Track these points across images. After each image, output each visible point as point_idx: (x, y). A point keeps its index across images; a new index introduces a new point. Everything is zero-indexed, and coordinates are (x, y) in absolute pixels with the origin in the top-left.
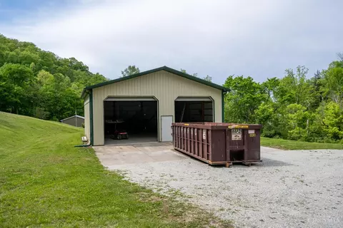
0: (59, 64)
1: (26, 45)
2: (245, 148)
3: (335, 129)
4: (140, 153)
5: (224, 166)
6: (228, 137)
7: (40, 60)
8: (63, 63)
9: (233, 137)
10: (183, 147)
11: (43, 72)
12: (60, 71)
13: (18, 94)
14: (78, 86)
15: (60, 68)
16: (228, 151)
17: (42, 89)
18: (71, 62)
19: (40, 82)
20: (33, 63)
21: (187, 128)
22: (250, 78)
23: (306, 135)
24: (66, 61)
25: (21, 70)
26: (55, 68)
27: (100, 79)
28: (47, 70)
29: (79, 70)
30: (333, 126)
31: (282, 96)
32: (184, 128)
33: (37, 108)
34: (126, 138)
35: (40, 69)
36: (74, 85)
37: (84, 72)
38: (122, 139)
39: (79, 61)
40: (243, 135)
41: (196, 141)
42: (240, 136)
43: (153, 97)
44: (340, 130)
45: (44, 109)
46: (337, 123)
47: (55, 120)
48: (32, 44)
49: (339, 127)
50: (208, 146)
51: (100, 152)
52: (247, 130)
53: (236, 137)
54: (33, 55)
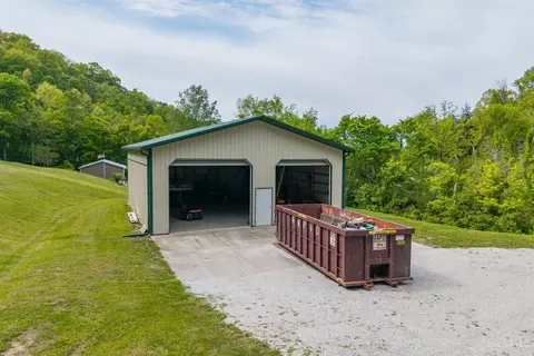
0: (71, 71)
1: (14, 38)
2: (391, 261)
3: (493, 201)
4: (229, 251)
5: (361, 287)
6: (368, 247)
7: (40, 64)
8: (78, 70)
9: (375, 246)
10: (294, 246)
11: (45, 87)
12: (74, 85)
13: (5, 123)
14: (105, 110)
15: (72, 78)
16: (368, 266)
17: (45, 115)
18: (91, 70)
19: (40, 103)
20: (27, 70)
21: (302, 220)
22: (375, 119)
23: (452, 207)
24: (83, 67)
25: (10, 83)
26: (65, 79)
27: (140, 100)
28: (52, 83)
29: (104, 84)
30: (490, 196)
31: (419, 146)
32: (297, 218)
33: (39, 147)
34: (200, 218)
35: (40, 81)
36: (97, 108)
37: (114, 87)
38: (194, 219)
39: (105, 68)
40: (388, 242)
41: (318, 244)
42: (384, 244)
43: (243, 161)
44: (499, 202)
45: (49, 149)
46: (496, 192)
47: (68, 167)
48: (25, 38)
49: (498, 198)
50: (338, 257)
51: (167, 249)
52: (394, 235)
53: (379, 245)
54: (29, 57)
